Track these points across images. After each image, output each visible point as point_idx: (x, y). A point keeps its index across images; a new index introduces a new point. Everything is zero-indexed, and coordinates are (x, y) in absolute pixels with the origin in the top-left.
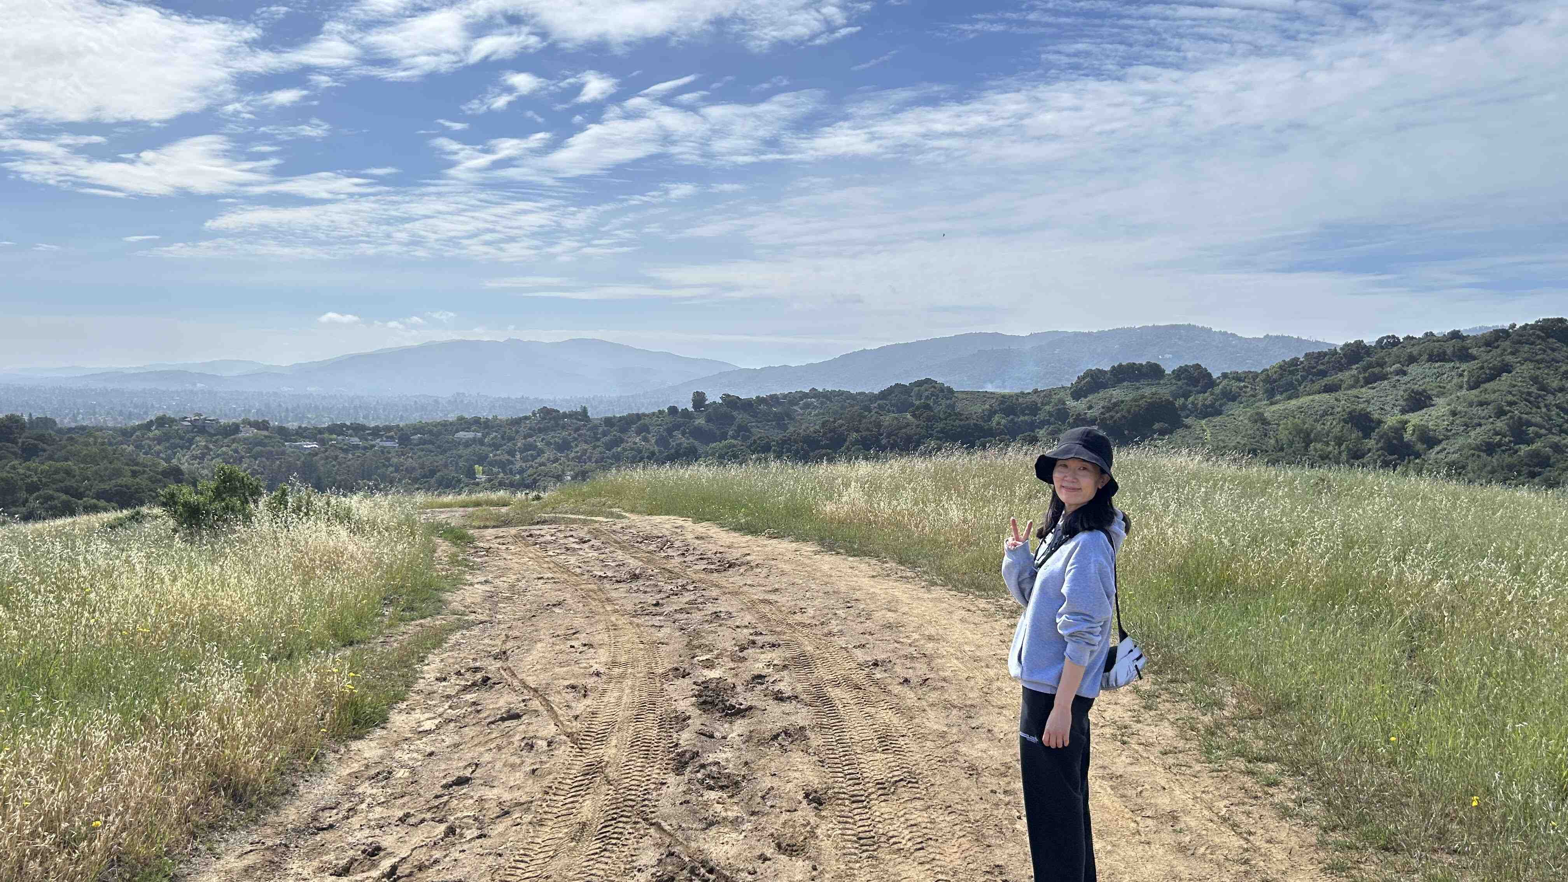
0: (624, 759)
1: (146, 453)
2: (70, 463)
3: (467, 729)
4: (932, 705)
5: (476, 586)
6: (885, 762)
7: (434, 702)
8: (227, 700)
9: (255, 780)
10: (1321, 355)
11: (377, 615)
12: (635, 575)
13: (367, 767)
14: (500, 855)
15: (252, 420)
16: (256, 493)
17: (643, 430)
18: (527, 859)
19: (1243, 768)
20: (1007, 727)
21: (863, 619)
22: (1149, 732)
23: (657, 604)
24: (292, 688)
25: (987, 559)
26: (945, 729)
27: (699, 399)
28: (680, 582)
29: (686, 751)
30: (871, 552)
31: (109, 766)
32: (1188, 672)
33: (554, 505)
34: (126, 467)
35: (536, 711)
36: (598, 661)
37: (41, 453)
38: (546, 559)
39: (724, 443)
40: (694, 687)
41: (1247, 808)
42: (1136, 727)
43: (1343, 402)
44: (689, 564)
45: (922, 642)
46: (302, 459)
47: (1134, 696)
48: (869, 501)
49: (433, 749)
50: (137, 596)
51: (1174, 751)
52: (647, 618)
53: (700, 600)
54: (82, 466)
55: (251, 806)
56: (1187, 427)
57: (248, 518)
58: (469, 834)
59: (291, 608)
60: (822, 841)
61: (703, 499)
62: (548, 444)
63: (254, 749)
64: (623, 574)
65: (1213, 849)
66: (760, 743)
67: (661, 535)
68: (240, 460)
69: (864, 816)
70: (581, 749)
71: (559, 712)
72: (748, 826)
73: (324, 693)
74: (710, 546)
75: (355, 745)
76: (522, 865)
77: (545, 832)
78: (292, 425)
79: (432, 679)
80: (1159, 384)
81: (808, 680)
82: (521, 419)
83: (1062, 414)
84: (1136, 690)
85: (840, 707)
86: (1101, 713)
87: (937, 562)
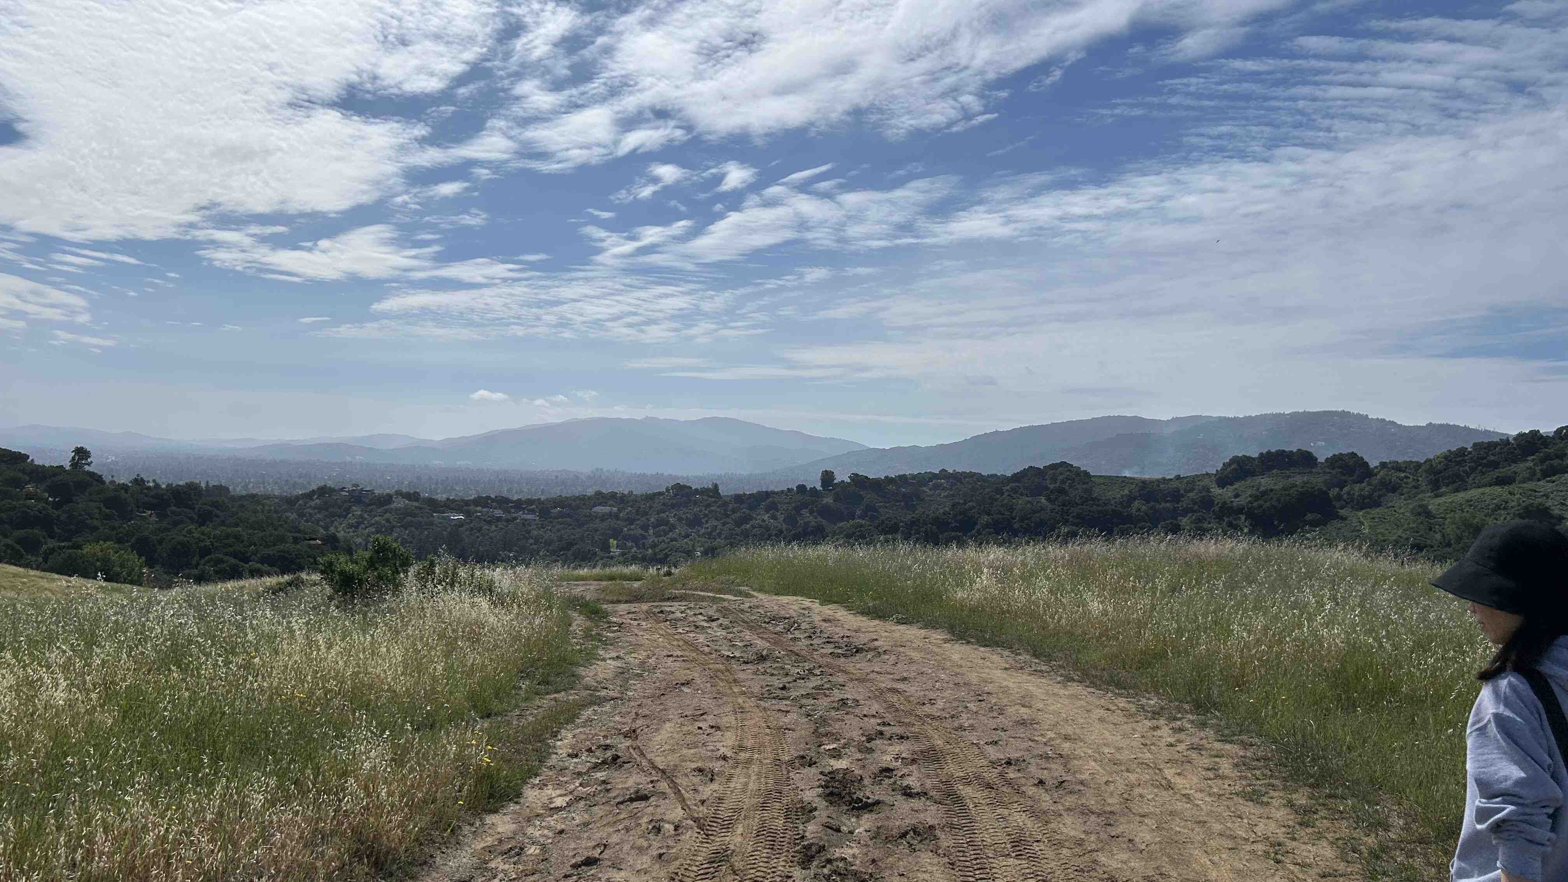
0: (750, 849)
1: (307, 521)
2: (240, 529)
3: (596, 808)
4: (1068, 809)
5: (608, 661)
6: (1018, 868)
7: (565, 779)
8: (373, 768)
9: (395, 849)
10: (1491, 446)
11: (514, 687)
12: (762, 656)
13: (500, 841)
15: (404, 491)
16: (406, 564)
17: (772, 507)
20: (1148, 838)
21: (995, 714)
22: (1306, 851)
23: (784, 688)
24: (433, 759)
25: (1127, 655)
26: (1083, 836)
27: (827, 477)
28: (807, 666)
29: (812, 844)
30: (1003, 643)
31: (264, 828)
32: (1348, 787)
33: (684, 581)
34: (289, 534)
35: (664, 793)
36: (724, 744)
37: (215, 519)
38: (676, 637)
39: (852, 522)
40: (821, 777)
42: (1290, 845)
43: (1518, 496)
44: (816, 647)
45: (1058, 741)
46: (449, 530)
47: (1288, 810)
48: (1002, 588)
49: (563, 826)
50: (296, 662)
51: (1334, 875)
52: (774, 702)
53: (827, 686)
54: (250, 531)
55: (391, 875)
56: (1343, 519)
57: (397, 587)
59: (434, 679)
61: (830, 580)
62: (680, 519)
63: (397, 818)
64: (750, 655)
66: (887, 840)
67: (788, 616)
68: (391, 530)
70: (707, 835)
71: (686, 795)
73: (462, 763)
74: (837, 630)
75: (490, 819)
78: (441, 497)
79: (564, 755)
80: (1311, 472)
81: (937, 775)
82: (655, 494)
83: (1207, 502)
84: (1291, 804)
85: (971, 806)
86: (1252, 826)
87: (1074, 657)
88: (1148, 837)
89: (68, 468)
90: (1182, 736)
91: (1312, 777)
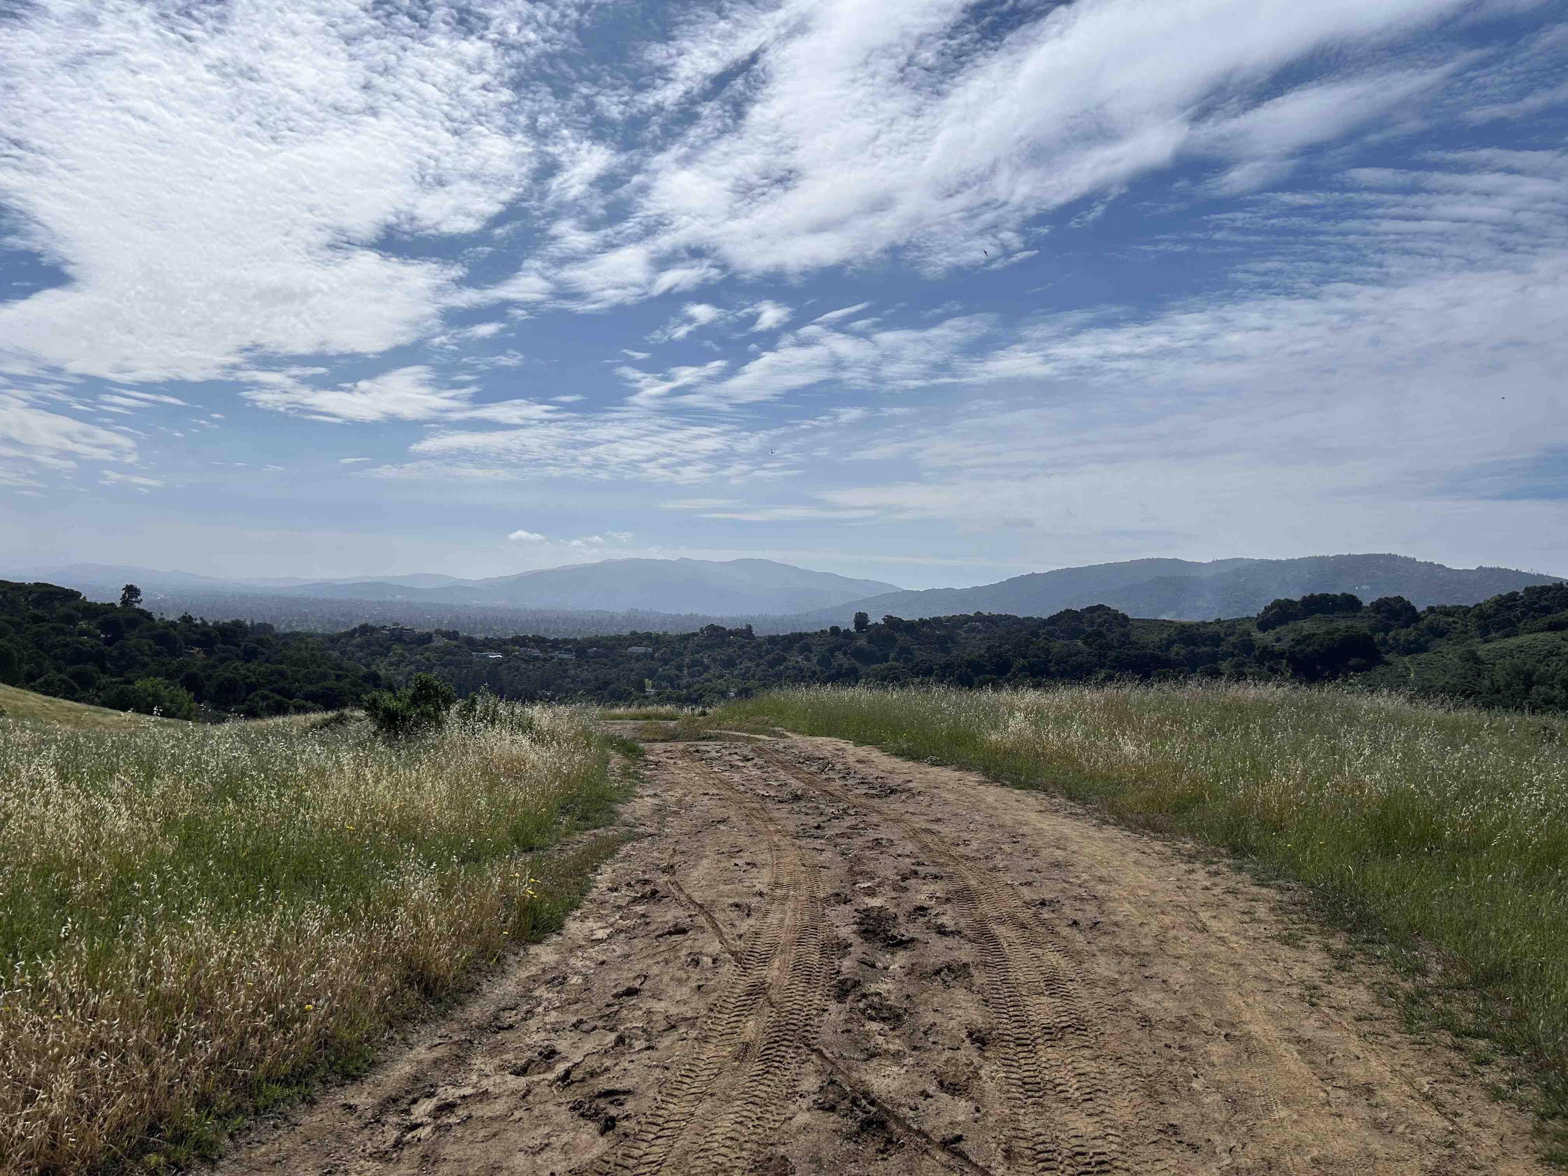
0: (787, 982)
1: (349, 659)
2: (284, 666)
3: (636, 940)
4: (1103, 950)
5: (646, 799)
6: (1052, 1006)
7: (606, 912)
8: (422, 898)
9: (443, 976)
10: (1545, 590)
11: (555, 823)
12: (797, 796)
13: (544, 971)
14: (667, 1069)
15: (444, 629)
16: (448, 701)
17: (806, 649)
18: (693, 1075)
19: (1449, 1042)
21: (1029, 855)
22: (1342, 995)
23: (818, 827)
24: (479, 890)
25: (1163, 799)
26: (1117, 976)
27: (861, 620)
28: (841, 805)
29: (847, 979)
30: (1038, 786)
31: (320, 953)
32: (1386, 933)
33: (719, 721)
34: (332, 671)
35: (702, 927)
36: (761, 881)
37: (260, 656)
38: (712, 775)
39: (885, 664)
40: (855, 914)
41: (1453, 1086)
42: (1326, 988)
44: (850, 787)
45: (1093, 883)
46: (487, 669)
47: (1325, 955)
48: (1037, 732)
49: (604, 958)
50: (345, 795)
51: (1370, 1018)
52: (808, 840)
53: (861, 826)
54: (294, 668)
55: (440, 1001)
56: (1388, 664)
57: (440, 724)
58: (639, 1044)
59: (479, 815)
60: (986, 1082)
61: (864, 722)
62: (714, 660)
63: (446, 947)
64: (785, 794)
65: (1413, 1127)
66: (922, 977)
67: (822, 756)
68: (430, 669)
69: (1030, 1061)
70: (745, 968)
71: (724, 930)
72: (909, 1061)
73: (507, 896)
74: (871, 770)
75: (534, 949)
76: (688, 1080)
77: (710, 1050)
78: (480, 636)
79: (604, 889)
80: (1355, 616)
81: (971, 915)
82: (689, 635)
83: (1247, 646)
84: (1327, 949)
85: (1005, 945)
86: (1287, 970)
87: (1110, 800)
88: (1182, 978)
89: (118, 606)
90: (1218, 880)
91: (1350, 922)
